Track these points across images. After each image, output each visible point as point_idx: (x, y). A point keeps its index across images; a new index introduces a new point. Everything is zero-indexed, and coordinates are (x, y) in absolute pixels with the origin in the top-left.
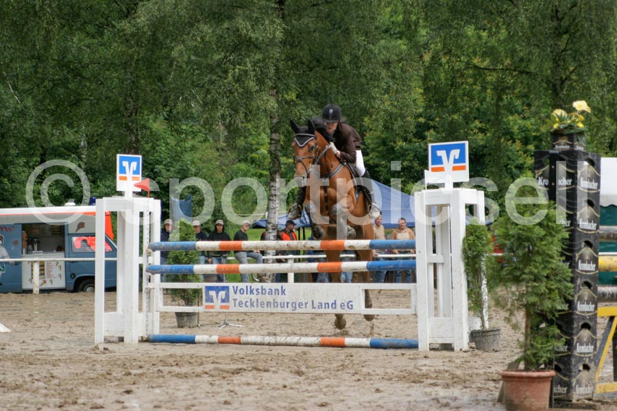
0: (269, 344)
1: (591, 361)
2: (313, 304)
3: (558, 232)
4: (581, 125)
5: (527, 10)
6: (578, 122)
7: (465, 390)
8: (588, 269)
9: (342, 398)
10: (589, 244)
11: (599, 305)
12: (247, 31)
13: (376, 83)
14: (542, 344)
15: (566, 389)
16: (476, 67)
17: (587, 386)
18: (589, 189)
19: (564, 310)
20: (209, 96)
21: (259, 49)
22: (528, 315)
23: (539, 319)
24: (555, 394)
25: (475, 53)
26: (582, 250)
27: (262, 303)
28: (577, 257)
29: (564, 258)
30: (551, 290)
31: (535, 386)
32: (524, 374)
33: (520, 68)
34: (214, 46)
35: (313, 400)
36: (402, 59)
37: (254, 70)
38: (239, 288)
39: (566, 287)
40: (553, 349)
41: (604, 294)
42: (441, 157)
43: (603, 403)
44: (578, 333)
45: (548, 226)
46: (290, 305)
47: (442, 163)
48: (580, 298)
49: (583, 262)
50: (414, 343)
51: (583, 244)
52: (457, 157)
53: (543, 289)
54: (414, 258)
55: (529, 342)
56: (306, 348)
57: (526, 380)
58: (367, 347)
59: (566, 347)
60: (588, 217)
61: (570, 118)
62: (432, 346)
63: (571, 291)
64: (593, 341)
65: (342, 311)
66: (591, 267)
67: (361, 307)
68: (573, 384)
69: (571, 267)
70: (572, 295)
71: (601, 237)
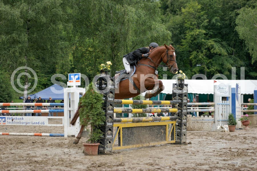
0: (18, 135)
1: (111, 140)
2: (32, 123)
3: (101, 101)
4: (109, 69)
5: (103, 34)
6: (108, 68)
7: (74, 149)
8: (111, 112)
9: (35, 152)
10: (111, 105)
11: (114, 123)
12: (17, 38)
13: (58, 55)
14: (96, 135)
15: (103, 149)
16: (89, 51)
17: (110, 148)
18: (111, 88)
19: (103, 125)
20: (4, 58)
21: (21, 43)
22: (92, 127)
23: (95, 127)
24: (100, 150)
25: (89, 46)
26: (109, 107)
27: (16, 123)
28: (107, 109)
29: (103, 109)
30: (98, 118)
31: (93, 148)
32: (90, 144)
33: (103, 51)
34: (6, 42)
35: (25, 153)
36: (66, 47)
37: (19, 50)
38: (9, 118)
39: (103, 118)
40: (99, 136)
41: (116, 120)
42: (72, 78)
43: (114, 153)
44: (107, 132)
45: (98, 99)
46: (25, 123)
48: (108, 121)
49: (109, 110)
50: (63, 135)
51: (109, 105)
52: (77, 78)
53: (95, 118)
54: (64, 109)
55: (92, 134)
56: (29, 136)
57: (90, 146)
58: (49, 136)
59: (103, 136)
60: (111, 97)
61: (106, 66)
62: (68, 136)
63: (105, 119)
64: (112, 134)
65: (41, 125)
66: (112, 112)
67: (47, 124)
68: (105, 147)
69: (105, 112)
70: (105, 120)
71: (115, 103)
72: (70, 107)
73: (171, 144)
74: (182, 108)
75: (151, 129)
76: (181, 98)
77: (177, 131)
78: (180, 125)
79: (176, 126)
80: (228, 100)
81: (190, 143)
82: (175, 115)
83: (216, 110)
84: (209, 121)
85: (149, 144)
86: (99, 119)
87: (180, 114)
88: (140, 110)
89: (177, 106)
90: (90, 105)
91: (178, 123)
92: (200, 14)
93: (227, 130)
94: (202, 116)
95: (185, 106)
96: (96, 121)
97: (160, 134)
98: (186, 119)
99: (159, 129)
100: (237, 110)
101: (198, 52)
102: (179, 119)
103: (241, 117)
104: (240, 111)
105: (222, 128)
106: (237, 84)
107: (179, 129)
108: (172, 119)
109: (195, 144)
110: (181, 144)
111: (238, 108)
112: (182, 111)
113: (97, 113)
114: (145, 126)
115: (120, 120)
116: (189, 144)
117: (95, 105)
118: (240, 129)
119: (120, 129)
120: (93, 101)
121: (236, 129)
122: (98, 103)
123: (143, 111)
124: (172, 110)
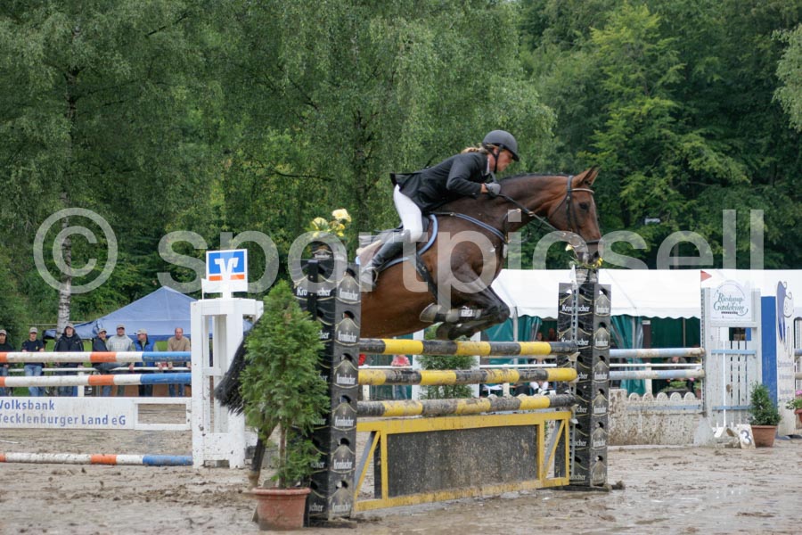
0: (36, 462)
1: (349, 477)
2: (83, 419)
3: (314, 344)
4: (341, 234)
5: (327, 114)
6: (338, 231)
8: (347, 383)
10: (349, 357)
11: (358, 419)
12: (33, 130)
13: (171, 187)
14: (297, 460)
15: (322, 507)
16: (278, 173)
17: (344, 504)
18: (348, 300)
19: (320, 426)
21: (46, 149)
22: (283, 432)
23: (295, 434)
24: (311, 512)
25: (277, 160)
26: (342, 363)
27: (29, 419)
28: (335, 371)
29: (320, 372)
30: (304, 403)
31: (288, 504)
32: (278, 491)
33: (324, 174)
36: (200, 162)
37: (40, 172)
38: (4, 403)
39: (322, 401)
40: (309, 464)
41: (364, 409)
42: (219, 265)
43: (359, 521)
44: (335, 448)
45: (303, 337)
46: (58, 420)
47: (219, 272)
48: (338, 413)
49: (342, 375)
50: (189, 460)
51: (343, 357)
52: (235, 266)
53: (295, 402)
55: (284, 458)
57: (279, 498)
58: (140, 465)
59: (323, 463)
60: (347, 329)
61: (331, 226)
62: (207, 464)
63: (327, 405)
64: (352, 458)
65: (115, 427)
66: (350, 381)
67: (133, 422)
68: (330, 502)
69: (328, 380)
70: (329, 409)
71: (362, 349)
72: (211, 365)
73: (557, 488)
74: (591, 366)
75: (486, 437)
76: (588, 331)
77: (575, 443)
78: (584, 426)
79: (571, 427)
80: (750, 339)
81: (619, 487)
82: (567, 391)
83: (708, 372)
84: (685, 412)
85: (481, 490)
86: (308, 404)
87: (585, 387)
88: (450, 375)
89: (576, 360)
90: (278, 356)
91: (577, 418)
92: (655, 46)
93: (747, 441)
94: (661, 395)
95: (602, 358)
96: (296, 411)
97: (518, 455)
98: (605, 404)
99: (513, 438)
100: (780, 371)
101: (649, 175)
102: (582, 404)
103: (797, 395)
104: (791, 377)
105: (731, 433)
106: (780, 283)
107: (583, 438)
108: (556, 405)
109: (635, 490)
110: (586, 490)
111: (786, 365)
112: (590, 376)
113: (299, 383)
114: (467, 430)
115: (379, 410)
116: (614, 488)
117: (292, 357)
118: (791, 436)
119: (380, 439)
120: (286, 345)
121: (777, 437)
122: (304, 351)
123: (457, 376)
124: (555, 372)
